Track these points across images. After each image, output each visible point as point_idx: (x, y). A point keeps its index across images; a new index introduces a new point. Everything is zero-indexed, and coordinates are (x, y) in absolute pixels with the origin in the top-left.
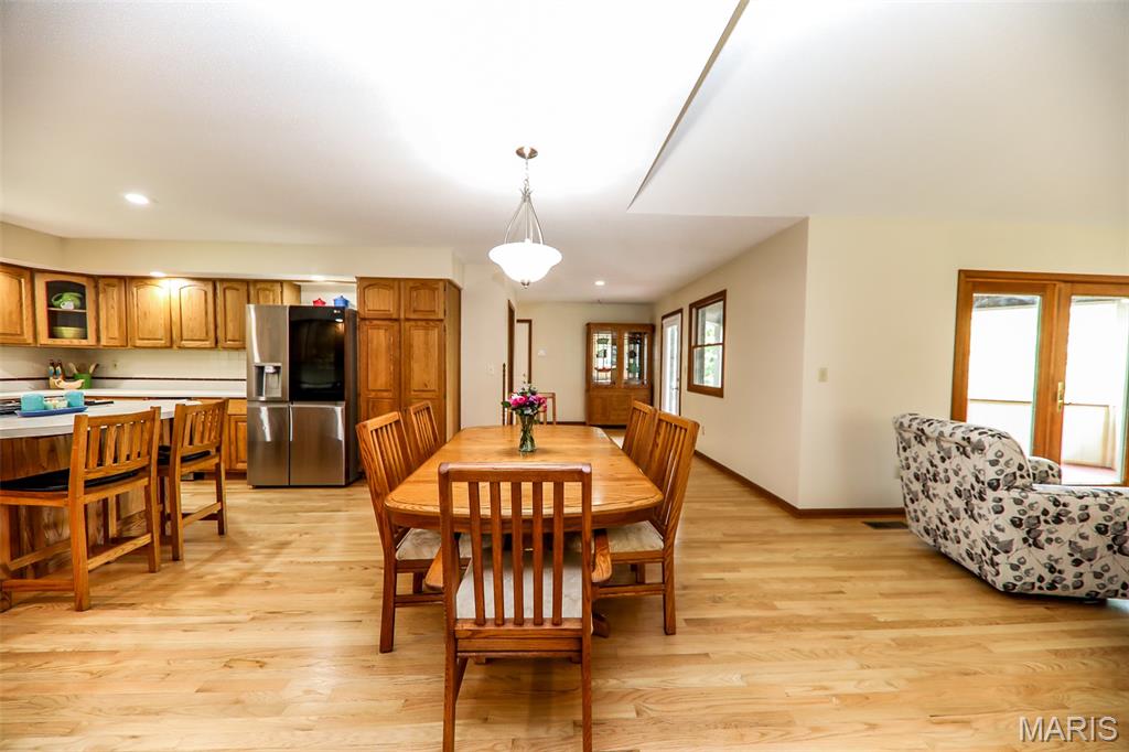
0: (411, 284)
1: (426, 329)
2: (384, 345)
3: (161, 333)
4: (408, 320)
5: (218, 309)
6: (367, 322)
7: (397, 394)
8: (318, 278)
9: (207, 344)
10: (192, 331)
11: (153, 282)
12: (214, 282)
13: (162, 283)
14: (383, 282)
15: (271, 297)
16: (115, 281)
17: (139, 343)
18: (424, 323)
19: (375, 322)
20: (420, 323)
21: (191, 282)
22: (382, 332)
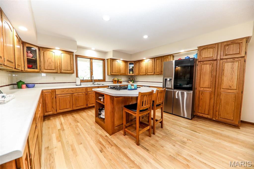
0: (225, 44)
1: (232, 62)
2: (208, 71)
3: (144, 72)
4: (221, 59)
5: (155, 65)
6: (202, 63)
7: (214, 89)
8: (182, 51)
9: (152, 73)
10: (150, 71)
11: (144, 61)
12: (154, 58)
13: (145, 60)
14: (211, 46)
15: (167, 60)
16: (138, 62)
17: (141, 74)
18: (232, 60)
19: (205, 62)
20: (229, 60)
21: (150, 59)
22: (208, 66)
